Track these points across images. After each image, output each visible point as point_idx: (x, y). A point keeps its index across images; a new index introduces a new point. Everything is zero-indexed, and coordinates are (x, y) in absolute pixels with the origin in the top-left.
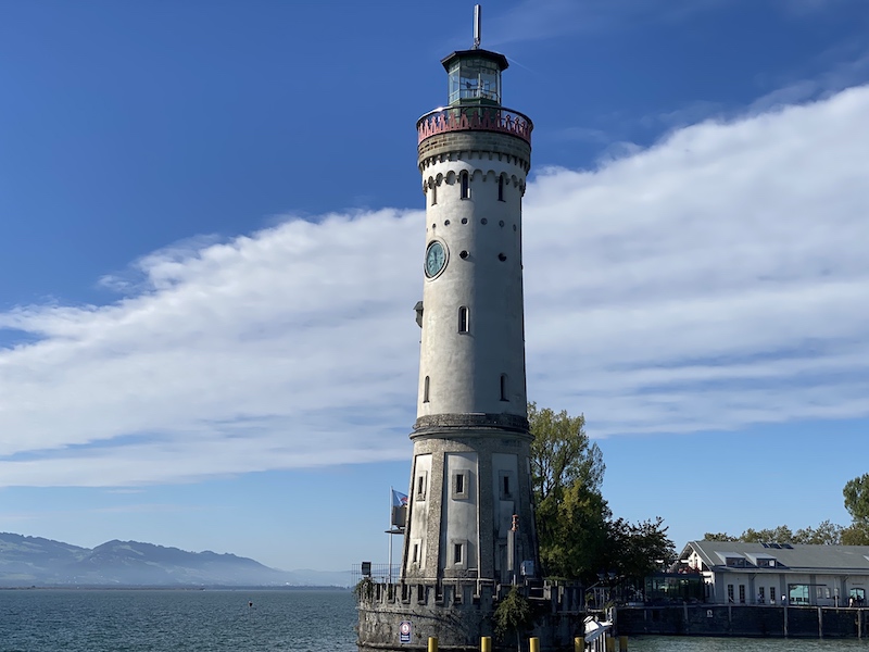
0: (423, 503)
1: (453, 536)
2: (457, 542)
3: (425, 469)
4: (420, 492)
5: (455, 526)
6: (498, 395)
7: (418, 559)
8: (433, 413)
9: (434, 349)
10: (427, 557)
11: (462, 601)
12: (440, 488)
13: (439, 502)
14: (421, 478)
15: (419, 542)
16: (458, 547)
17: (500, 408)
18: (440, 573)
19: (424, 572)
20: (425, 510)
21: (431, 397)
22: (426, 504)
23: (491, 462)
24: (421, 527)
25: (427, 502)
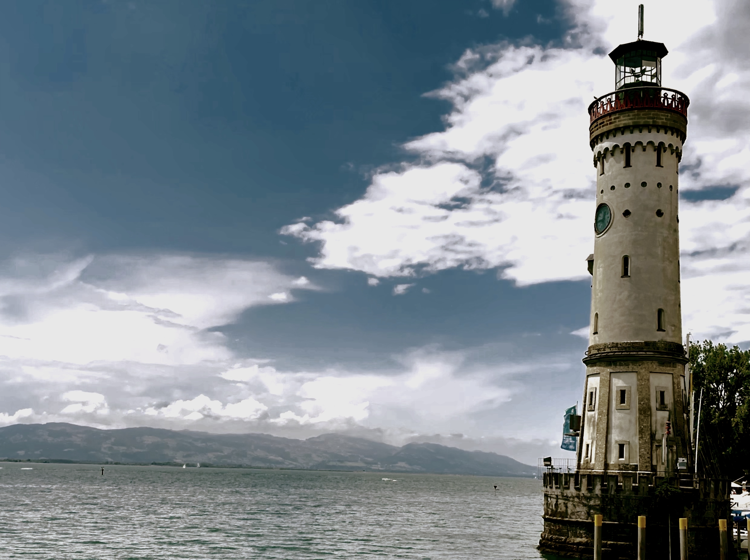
0: (592, 413)
1: (617, 438)
2: (621, 443)
3: (594, 386)
4: (591, 404)
5: (618, 430)
6: (655, 326)
7: (589, 455)
8: (600, 343)
9: (601, 291)
10: (596, 454)
11: (623, 488)
12: (607, 401)
13: (605, 411)
14: (592, 393)
15: (589, 442)
16: (621, 447)
17: (657, 337)
18: (606, 466)
19: (594, 465)
20: (594, 417)
21: (599, 330)
22: (595, 413)
23: (648, 380)
24: (591, 431)
25: (596, 411)
